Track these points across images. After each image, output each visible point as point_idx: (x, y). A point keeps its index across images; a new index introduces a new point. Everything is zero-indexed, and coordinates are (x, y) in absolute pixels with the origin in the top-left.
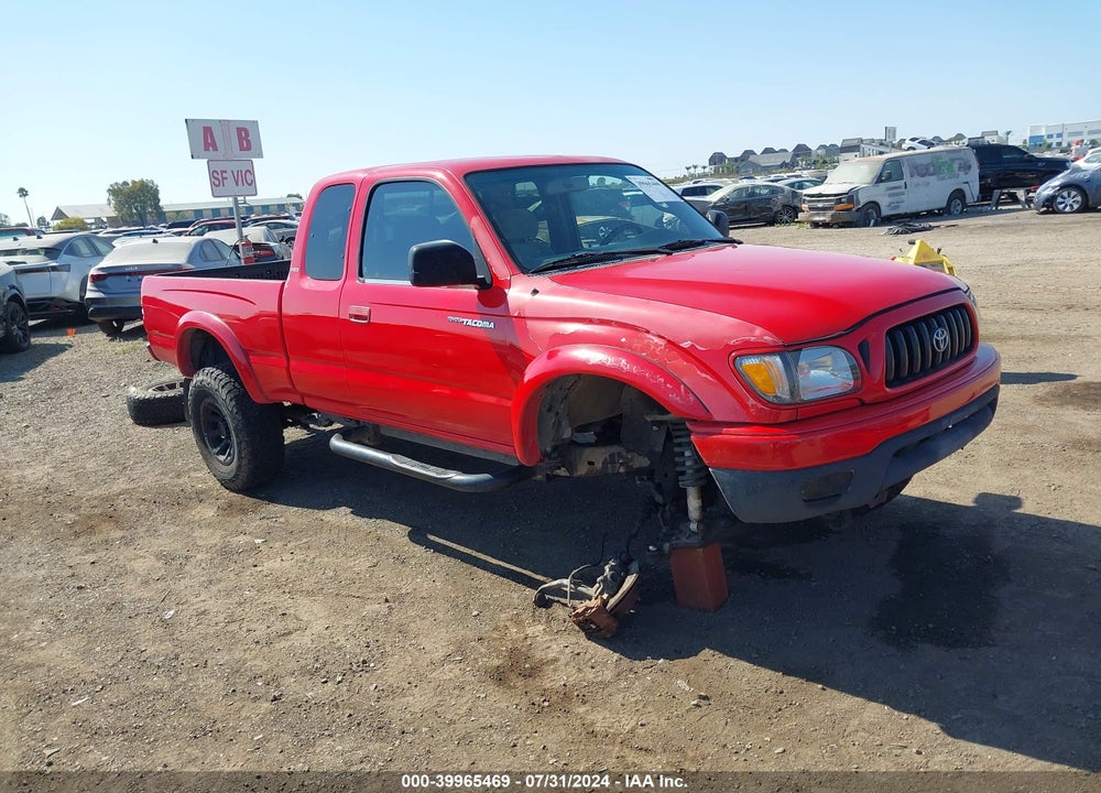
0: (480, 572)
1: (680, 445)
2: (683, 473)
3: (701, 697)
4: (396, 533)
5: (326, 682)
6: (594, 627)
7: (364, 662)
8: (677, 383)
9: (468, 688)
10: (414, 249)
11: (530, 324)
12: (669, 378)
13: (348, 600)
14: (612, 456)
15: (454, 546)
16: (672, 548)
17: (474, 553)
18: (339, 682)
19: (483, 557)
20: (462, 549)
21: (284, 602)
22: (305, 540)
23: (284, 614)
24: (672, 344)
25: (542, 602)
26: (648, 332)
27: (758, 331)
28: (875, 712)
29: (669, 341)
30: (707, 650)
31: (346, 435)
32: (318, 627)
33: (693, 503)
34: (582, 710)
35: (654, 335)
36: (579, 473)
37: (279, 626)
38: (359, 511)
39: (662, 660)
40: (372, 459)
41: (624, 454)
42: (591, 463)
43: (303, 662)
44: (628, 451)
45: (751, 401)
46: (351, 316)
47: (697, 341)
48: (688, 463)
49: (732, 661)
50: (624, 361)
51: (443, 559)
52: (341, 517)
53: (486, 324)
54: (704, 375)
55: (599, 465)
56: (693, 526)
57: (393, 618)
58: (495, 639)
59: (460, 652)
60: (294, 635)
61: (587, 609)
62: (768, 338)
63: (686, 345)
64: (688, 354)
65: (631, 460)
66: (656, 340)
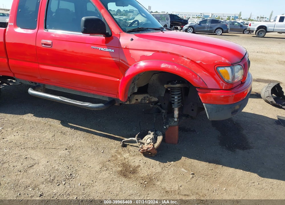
0: (95, 136)
1: (174, 95)
2: (173, 103)
3: (193, 174)
4: (56, 123)
5: (59, 185)
6: (150, 154)
7: (71, 175)
8: (196, 75)
9: (115, 180)
10: (83, 19)
11: (131, 51)
12: (193, 73)
13: (51, 150)
14: (145, 97)
15: (81, 127)
16: (169, 126)
17: (89, 129)
18: (65, 184)
19: (93, 130)
20: (84, 128)
21: (24, 153)
22: (20, 127)
23: (26, 158)
24: (193, 62)
25: (124, 146)
26: (183, 57)
27: (223, 59)
28: (239, 172)
29: (192, 60)
30: (183, 157)
31: (34, 89)
32: (43, 162)
33: (176, 113)
34: (159, 183)
35: (185, 58)
36: (132, 103)
37: (26, 163)
38: (36, 115)
39: (172, 162)
40: (50, 98)
41: (149, 97)
42: (137, 100)
43: (45, 178)
44: (151, 96)
45: (221, 82)
46: (42, 44)
47: (203, 61)
48: (176, 100)
49: (192, 160)
50: (175, 67)
51: (79, 132)
52: (29, 117)
53: (110, 50)
54: (205, 73)
55: (139, 100)
56: (176, 120)
57: (73, 155)
58: (114, 160)
59: (104, 166)
60: (35, 166)
61: (148, 148)
62: (227, 61)
63: (198, 62)
64: (200, 65)
65: (151, 99)
66: (186, 59)
